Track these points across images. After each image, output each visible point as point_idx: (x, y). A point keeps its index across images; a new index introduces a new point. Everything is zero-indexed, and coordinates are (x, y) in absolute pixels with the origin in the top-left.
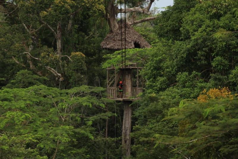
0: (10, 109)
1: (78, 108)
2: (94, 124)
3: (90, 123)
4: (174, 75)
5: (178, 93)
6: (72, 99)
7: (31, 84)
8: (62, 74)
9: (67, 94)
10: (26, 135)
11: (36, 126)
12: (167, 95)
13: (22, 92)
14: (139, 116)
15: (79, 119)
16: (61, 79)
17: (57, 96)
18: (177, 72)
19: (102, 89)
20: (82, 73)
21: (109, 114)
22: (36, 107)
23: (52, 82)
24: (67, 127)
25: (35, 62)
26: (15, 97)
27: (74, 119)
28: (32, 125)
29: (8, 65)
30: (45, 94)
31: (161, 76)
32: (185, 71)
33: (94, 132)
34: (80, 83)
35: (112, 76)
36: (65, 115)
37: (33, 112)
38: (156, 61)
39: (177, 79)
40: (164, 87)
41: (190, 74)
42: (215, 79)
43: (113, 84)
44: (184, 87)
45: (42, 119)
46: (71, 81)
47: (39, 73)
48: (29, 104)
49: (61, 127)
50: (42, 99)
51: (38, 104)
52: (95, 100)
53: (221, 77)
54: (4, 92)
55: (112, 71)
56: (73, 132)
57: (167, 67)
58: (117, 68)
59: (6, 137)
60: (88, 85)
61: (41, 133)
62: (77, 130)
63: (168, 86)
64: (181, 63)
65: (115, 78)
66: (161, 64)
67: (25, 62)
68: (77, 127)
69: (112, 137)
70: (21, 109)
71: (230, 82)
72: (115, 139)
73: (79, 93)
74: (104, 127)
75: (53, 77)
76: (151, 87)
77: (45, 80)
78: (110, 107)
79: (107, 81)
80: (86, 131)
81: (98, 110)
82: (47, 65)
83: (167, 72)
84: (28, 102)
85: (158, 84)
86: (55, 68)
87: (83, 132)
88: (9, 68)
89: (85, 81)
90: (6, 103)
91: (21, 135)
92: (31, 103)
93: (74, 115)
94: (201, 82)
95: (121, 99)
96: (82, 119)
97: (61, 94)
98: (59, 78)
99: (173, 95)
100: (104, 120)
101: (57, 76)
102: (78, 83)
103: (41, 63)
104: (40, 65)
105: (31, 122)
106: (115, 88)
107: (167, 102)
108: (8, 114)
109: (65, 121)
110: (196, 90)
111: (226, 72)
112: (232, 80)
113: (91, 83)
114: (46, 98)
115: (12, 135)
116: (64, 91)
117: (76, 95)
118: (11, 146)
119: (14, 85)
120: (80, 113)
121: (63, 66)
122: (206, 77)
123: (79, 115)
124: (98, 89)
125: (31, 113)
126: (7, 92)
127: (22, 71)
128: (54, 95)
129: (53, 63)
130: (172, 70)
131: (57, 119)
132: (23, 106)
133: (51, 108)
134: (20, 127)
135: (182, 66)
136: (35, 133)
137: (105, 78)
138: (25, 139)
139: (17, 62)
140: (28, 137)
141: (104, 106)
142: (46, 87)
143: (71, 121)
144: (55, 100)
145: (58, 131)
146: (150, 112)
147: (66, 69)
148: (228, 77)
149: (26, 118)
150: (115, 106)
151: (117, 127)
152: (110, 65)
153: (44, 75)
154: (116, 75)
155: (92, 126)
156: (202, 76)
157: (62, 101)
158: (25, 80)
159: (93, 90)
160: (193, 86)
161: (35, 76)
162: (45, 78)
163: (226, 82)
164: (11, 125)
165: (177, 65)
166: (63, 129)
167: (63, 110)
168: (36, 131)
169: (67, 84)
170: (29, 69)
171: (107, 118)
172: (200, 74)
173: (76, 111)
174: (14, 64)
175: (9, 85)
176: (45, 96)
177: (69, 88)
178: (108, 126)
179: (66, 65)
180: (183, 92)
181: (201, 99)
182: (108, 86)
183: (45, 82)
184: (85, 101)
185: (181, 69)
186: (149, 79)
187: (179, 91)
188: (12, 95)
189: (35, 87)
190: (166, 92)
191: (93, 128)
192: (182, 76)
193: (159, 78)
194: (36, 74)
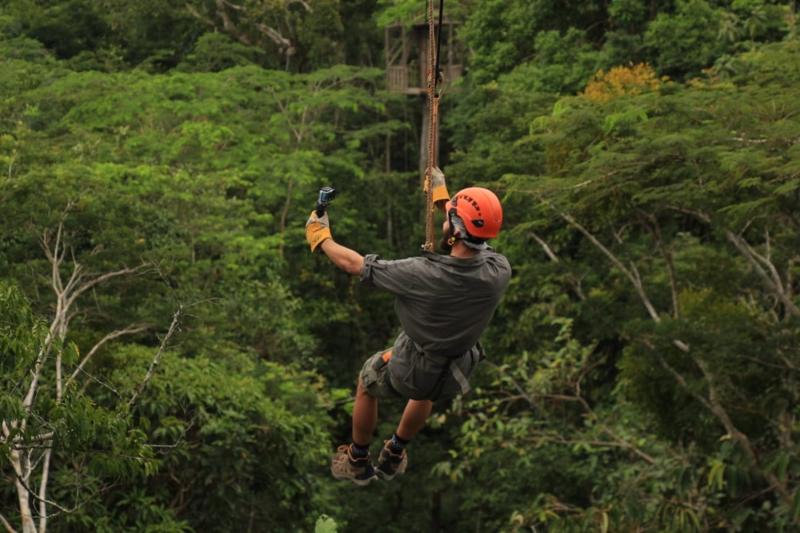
0: (189, 117)
1: (328, 114)
2: (364, 146)
3: (356, 143)
4: (531, 38)
5: (538, 76)
6: (316, 94)
7: (228, 63)
8: (291, 40)
9: (305, 83)
10: (227, 171)
11: (245, 152)
12: (515, 80)
13: (211, 80)
14: (456, 126)
15: (332, 137)
16: (290, 51)
17: (284, 88)
18: (537, 29)
19: (377, 72)
20: (333, 38)
21: (395, 124)
22: (240, 114)
23: (271, 59)
24: (309, 154)
25: (234, 16)
26: (197, 90)
27: (321, 136)
28: (235, 150)
29: (178, 21)
30: (258, 84)
31: (503, 40)
32: (552, 28)
33: (362, 163)
34: (330, 59)
35: (397, 41)
36: (303, 127)
37: (237, 122)
38: (492, 7)
39: (536, 46)
40: (509, 63)
41: (562, 34)
42: (616, 43)
43: (400, 57)
44: (551, 62)
45: (255, 139)
46: (311, 54)
47: (243, 38)
48: (228, 106)
49: (297, 153)
50: (253, 94)
51: (244, 105)
52: (365, 98)
53: (628, 37)
54: (175, 81)
55: (396, 32)
56: (322, 163)
57: (515, 22)
58: (409, 24)
59: (186, 177)
60: (348, 63)
61: (254, 166)
62: (330, 160)
63: (518, 61)
64: (545, 10)
65: (403, 46)
66: (503, 15)
67: (212, 15)
68: (327, 152)
69: (400, 169)
70: (213, 118)
71: (645, 48)
72: (406, 175)
73: (331, 82)
74: (381, 151)
75: (273, 47)
76: (481, 64)
77: (255, 54)
78: (395, 110)
79: (387, 53)
80: (347, 160)
81: (368, 117)
82: (260, 20)
83: (516, 31)
84: (225, 102)
85: (496, 58)
86: (276, 28)
87: (340, 162)
88: (179, 27)
89: (341, 54)
90: (180, 103)
91: (214, 170)
92: (232, 104)
93: (320, 127)
94: (586, 51)
95: (415, 91)
96: (338, 136)
97: (292, 83)
98: (285, 50)
99: (529, 80)
100: (383, 137)
101: (282, 45)
102: (326, 59)
103: (244, 15)
104: (244, 20)
105: (233, 144)
106: (402, 67)
107: (521, 100)
108: (186, 127)
109: (303, 139)
110: (577, 69)
111: (637, 26)
112: (649, 44)
113: (352, 59)
114: (260, 94)
115: (196, 172)
116: (297, 77)
117: (326, 84)
118: (198, 193)
119: (193, 66)
120: (333, 123)
121: (294, 23)
122: (596, 39)
123: (329, 126)
124: (370, 73)
125: (234, 126)
126: (181, 81)
127: (208, 36)
128: (278, 87)
129: (272, 17)
130: (526, 26)
131: (287, 137)
132: (215, 110)
133: (272, 113)
134: (212, 154)
135: (547, 17)
136: (243, 165)
137: (380, 46)
138: (224, 179)
139: (197, 15)
140: (230, 175)
141: (383, 108)
142: (262, 70)
143: (314, 140)
144: (278, 98)
145: (291, 163)
146: (486, 122)
147: (299, 28)
148: (642, 37)
149: (223, 136)
150: (404, 106)
151: (409, 151)
152: (392, 19)
153: (254, 43)
154: (404, 40)
155: (359, 149)
156: (589, 38)
157: (295, 98)
158: (215, 54)
159: (360, 74)
160: (570, 60)
161: (237, 46)
162: (258, 49)
163: (638, 48)
164: (193, 151)
165: (536, 15)
166: (301, 159)
167: (297, 118)
168: (244, 162)
169: (303, 61)
170: (222, 31)
171: (389, 134)
172: (583, 33)
173: (324, 120)
174: (191, 20)
175: (183, 65)
176: (258, 89)
177: (308, 70)
178: (391, 147)
179: (299, 20)
180: (549, 74)
181: (593, 93)
182: (389, 64)
183: (256, 59)
184: (343, 99)
185: (544, 24)
186: (477, 47)
187: (541, 72)
188: (191, 87)
189: (237, 70)
190: (514, 75)
191: (361, 155)
192: (546, 39)
193: (497, 45)
194: (237, 40)
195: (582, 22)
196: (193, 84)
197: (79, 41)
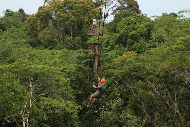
0: (55, 58)
1: (79, 57)
2: (85, 63)
3: (83, 63)
4: (114, 46)
5: (115, 52)
6: (77, 54)
7: (62, 48)
8: (73, 45)
9: (75, 52)
10: (61, 67)
11: (64, 64)
12: (111, 53)
13: (59, 51)
14: (101, 60)
15: (79, 61)
16: (72, 47)
17: (71, 53)
18: (115, 44)
19: (87, 50)
20: (80, 45)
21: (90, 60)
22: (64, 57)
23: (69, 48)
24: (75, 64)
25: (63, 40)
26: (56, 53)
27: (77, 61)
28: (62, 63)
29: (53, 41)
30: (67, 52)
31: (109, 46)
32: (117, 44)
33: (84, 66)
34: (79, 48)
35: (91, 45)
36: (74, 60)
37: (63, 59)
38: (107, 40)
39: (115, 47)
40: (110, 50)
41: (119, 45)
42: (128, 47)
43: (91, 48)
44: (117, 50)
45: (66, 61)
46: (76, 47)
47: (64, 44)
48: (61, 56)
49: (73, 64)
50: (66, 54)
51: (64, 56)
52: (85, 55)
53: (130, 46)
54: (53, 51)
55: (91, 44)
56: (77, 66)
57: (111, 43)
58: (93, 43)
59: (54, 68)
60: (82, 49)
61: (66, 66)
62: (79, 65)
63: (112, 49)
64: (116, 41)
65: (92, 46)
66: (109, 42)
67: (59, 40)
68: (78, 64)
69: (91, 67)
70: (59, 58)
71: (133, 48)
72: (92, 68)
73: (79, 52)
74: (88, 64)
75: (70, 46)
76: (105, 50)
77: (66, 47)
78: (90, 57)
79: (89, 47)
80: (82, 66)
81: (85, 58)
82: (67, 41)
83: (111, 44)
84: (61, 55)
85: (108, 49)
86: (70, 43)
87: (80, 66)
88: (54, 42)
89: (81, 47)
90: (53, 55)
91: (59, 67)
92: (62, 55)
93: (77, 60)
94: (123, 48)
95: (94, 54)
96: (80, 61)
97: (73, 52)
98: (72, 46)
99: (113, 53)
100: (88, 62)
101: (71, 45)
102: (78, 48)
103: (65, 40)
104: (65, 41)
105: (62, 62)
106: (92, 50)
107: (112, 56)
108: (54, 59)
109: (74, 62)
110: (122, 51)
111: (132, 44)
112: (134, 47)
113: (83, 48)
114: (67, 54)
115: (55, 67)
116: (73, 51)
117: (78, 52)
118: (56, 71)
119: (56, 49)
120: (79, 59)
121: (73, 42)
122: (125, 46)
123: (79, 60)
124: (86, 51)
125: (62, 59)
126: (54, 51)
127: (58, 44)
128: (70, 53)
129: (70, 41)
130: (113, 44)
131: (71, 61)
132: (59, 56)
133: (69, 57)
134: (58, 64)
135: (117, 42)
136: (64, 66)
137: (88, 46)
138: (60, 68)
139: (57, 40)
140: (61, 68)
141: (88, 57)
142: (67, 50)
143: (76, 62)
144: (70, 55)
145: (72, 66)
146: (106, 60)
147: (74, 43)
148: (133, 46)
149: (60, 61)
150: (92, 57)
151: (92, 64)
152: (90, 42)
153: (66, 45)
154: (92, 45)
155: (84, 64)
156: (124, 46)
157: (73, 55)
158: (60, 47)
159: (84, 51)
160: (120, 50)
161: (63, 46)
162: (67, 46)
163: (132, 48)
164: (55, 63)
165: (115, 42)
166: (74, 65)
167: (73, 58)
168: (64, 65)
169: (74, 48)
170: (61, 43)
171: (89, 61)
172: (123, 45)
173: (78, 58)
174: (56, 41)
175: (54, 49)
176: (67, 53)
177: (75, 50)
178: (89, 63)
179: (74, 41)
180: (117, 52)
181: (124, 55)
182: (89, 49)
183: (67, 48)
184: (81, 55)
185: (116, 43)
186: (105, 47)
187: (115, 51)
188: (55, 52)
189: (63, 50)
190: (111, 52)
191: (84, 65)
192: (116, 46)
193: (108, 47)
194: (63, 45)
195: (122, 43)
196: (56, 52)
197: (37, 44)
